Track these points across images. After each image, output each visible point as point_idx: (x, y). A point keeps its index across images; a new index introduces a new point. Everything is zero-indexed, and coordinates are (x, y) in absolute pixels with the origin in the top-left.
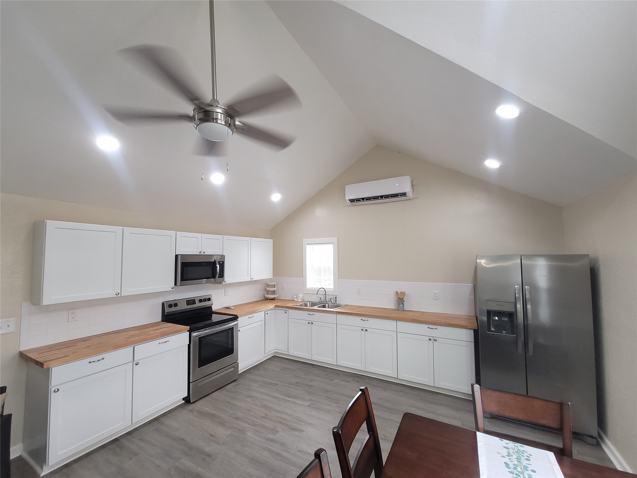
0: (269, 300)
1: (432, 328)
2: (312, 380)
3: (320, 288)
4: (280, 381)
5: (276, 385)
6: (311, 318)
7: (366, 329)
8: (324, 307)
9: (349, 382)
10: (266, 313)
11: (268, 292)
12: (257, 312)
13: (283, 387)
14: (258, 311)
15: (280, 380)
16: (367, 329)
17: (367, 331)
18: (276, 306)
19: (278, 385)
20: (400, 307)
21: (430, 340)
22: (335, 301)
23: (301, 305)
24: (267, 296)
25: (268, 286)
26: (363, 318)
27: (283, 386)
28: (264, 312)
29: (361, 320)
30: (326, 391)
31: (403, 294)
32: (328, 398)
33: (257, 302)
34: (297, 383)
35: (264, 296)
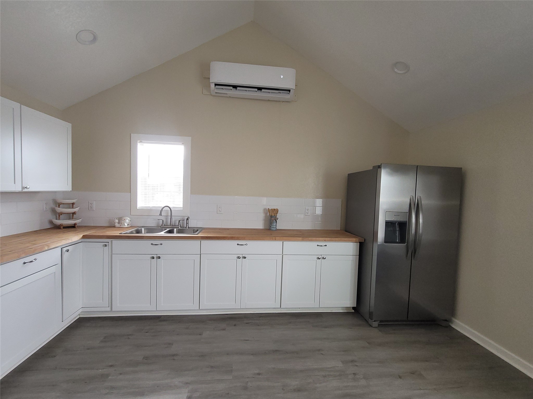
0: (64, 228)
1: (322, 246)
2: (170, 344)
3: (163, 206)
4: (111, 366)
5: (104, 377)
6: (156, 250)
7: (243, 255)
8: (171, 232)
9: (224, 330)
10: (65, 249)
11: (59, 215)
12: (44, 250)
13: (121, 376)
14: (46, 248)
15: (110, 364)
16: (246, 256)
17: (245, 258)
18: (84, 237)
19: (107, 375)
20: (273, 226)
21: (319, 259)
22: (187, 223)
23: (132, 233)
24: (58, 222)
25: (59, 205)
26: (240, 242)
27: (121, 374)
28: (59, 249)
29: (238, 244)
30: (203, 356)
31: (275, 211)
32: (212, 367)
33: (36, 232)
34: (146, 358)
35: (51, 222)
